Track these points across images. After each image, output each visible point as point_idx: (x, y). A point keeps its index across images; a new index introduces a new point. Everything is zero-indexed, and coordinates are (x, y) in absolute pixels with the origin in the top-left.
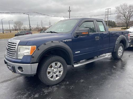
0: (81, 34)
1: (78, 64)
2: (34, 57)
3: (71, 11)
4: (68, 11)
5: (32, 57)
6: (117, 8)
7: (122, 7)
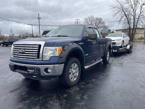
0: (90, 38)
1: (87, 66)
2: (62, 57)
3: (40, 18)
4: (38, 18)
5: (60, 57)
6: (85, 20)
7: (89, 19)
